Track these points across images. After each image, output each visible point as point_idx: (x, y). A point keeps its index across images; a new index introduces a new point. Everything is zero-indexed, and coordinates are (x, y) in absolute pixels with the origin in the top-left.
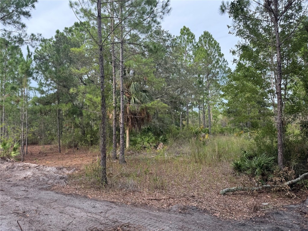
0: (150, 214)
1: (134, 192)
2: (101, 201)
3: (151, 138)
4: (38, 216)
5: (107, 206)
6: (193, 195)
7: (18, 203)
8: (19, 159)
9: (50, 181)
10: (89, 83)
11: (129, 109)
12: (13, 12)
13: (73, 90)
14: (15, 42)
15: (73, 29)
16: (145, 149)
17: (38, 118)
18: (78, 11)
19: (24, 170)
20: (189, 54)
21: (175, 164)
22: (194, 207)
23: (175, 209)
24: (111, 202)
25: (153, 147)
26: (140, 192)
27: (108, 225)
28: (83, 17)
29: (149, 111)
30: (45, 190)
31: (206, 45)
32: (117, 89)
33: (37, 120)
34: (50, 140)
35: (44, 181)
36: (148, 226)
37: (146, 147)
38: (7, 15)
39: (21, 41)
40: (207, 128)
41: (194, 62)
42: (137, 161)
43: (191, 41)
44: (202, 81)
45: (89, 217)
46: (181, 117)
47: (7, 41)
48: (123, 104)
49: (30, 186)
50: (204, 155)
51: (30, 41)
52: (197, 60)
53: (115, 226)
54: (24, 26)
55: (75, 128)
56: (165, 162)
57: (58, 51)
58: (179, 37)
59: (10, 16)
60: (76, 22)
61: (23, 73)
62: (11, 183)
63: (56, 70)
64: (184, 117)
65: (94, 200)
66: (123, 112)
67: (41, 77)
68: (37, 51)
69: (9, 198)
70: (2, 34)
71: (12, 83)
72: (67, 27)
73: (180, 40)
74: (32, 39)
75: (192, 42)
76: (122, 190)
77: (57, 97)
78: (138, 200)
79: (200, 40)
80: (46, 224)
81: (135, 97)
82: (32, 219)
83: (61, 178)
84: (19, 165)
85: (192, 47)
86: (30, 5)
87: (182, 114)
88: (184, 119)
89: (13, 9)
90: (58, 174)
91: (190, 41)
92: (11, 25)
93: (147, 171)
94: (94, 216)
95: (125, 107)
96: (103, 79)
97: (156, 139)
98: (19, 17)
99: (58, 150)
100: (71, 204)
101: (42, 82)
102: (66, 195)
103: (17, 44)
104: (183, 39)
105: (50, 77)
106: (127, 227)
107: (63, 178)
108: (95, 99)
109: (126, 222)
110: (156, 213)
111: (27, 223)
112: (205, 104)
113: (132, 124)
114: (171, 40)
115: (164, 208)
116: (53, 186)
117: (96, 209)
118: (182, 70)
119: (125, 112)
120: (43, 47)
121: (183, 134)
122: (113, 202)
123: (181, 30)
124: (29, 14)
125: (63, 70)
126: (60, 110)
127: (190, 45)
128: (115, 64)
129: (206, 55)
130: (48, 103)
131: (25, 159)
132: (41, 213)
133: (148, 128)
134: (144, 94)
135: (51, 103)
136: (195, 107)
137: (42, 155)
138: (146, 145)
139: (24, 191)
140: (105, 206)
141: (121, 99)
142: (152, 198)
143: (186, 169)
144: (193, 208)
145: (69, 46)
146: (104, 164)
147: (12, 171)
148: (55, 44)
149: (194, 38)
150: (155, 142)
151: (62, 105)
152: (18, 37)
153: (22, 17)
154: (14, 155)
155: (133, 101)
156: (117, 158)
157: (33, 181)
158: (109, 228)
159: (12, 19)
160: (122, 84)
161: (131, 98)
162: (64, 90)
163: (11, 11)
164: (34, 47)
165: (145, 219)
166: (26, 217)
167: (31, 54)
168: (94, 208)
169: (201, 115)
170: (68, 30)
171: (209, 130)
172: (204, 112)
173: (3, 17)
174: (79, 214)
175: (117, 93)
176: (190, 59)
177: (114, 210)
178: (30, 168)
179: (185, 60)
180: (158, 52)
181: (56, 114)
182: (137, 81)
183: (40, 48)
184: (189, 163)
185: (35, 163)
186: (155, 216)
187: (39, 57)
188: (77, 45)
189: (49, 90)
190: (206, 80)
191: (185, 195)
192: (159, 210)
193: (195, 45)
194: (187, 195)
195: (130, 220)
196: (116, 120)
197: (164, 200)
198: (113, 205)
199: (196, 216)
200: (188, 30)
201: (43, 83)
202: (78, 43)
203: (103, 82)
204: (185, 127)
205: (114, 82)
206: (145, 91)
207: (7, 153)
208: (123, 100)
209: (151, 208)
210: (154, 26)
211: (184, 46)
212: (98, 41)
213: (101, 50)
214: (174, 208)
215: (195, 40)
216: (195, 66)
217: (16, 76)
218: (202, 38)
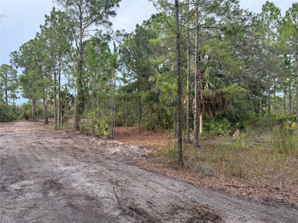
0: (229, 200)
1: (210, 176)
2: (178, 180)
3: (226, 125)
4: (127, 186)
5: (185, 186)
6: (278, 188)
7: (112, 173)
8: (109, 138)
9: (135, 158)
10: (165, 71)
11: (203, 94)
12: (102, 13)
13: (152, 78)
14: (104, 39)
15: (151, 21)
16: (219, 135)
17: (123, 104)
18: (155, 3)
19: (113, 146)
20: (273, 32)
21: (253, 153)
22: (279, 199)
23: (256, 199)
24: (188, 183)
25: (228, 134)
26: (217, 178)
27: (187, 203)
28: (160, 9)
29: (225, 96)
30: (131, 164)
31: (294, 20)
32: (191, 75)
33: (121, 106)
34: (132, 122)
35: (129, 157)
36: (227, 211)
37: (221, 134)
38: (98, 17)
39: (109, 38)
40: (293, 115)
41: (279, 40)
42: (211, 147)
43: (276, 16)
44: (289, 61)
45: (169, 194)
46: (260, 102)
47: (98, 39)
48: (197, 89)
49: (119, 160)
50: (291, 145)
51: (116, 37)
52: (283, 38)
53: (194, 205)
54: (111, 24)
55: (152, 112)
56: (242, 150)
57: (138, 44)
58: (260, 14)
59: (100, 17)
60: (153, 14)
61: (111, 66)
62: (105, 156)
63: (137, 61)
64: (265, 103)
65: (173, 178)
66: (197, 98)
67: (124, 69)
68: (120, 46)
69: (105, 168)
70: (95, 34)
71: (103, 74)
72: (145, 20)
73: (261, 18)
74: (117, 35)
75: (277, 18)
76: (198, 173)
77: (137, 85)
78: (215, 184)
79: (287, 14)
80: (134, 194)
81: (209, 83)
82: (123, 188)
83: (143, 156)
84: (110, 142)
85: (277, 23)
86: (116, 5)
87: (263, 99)
88: (264, 104)
89: (102, 10)
90: (140, 152)
91: (274, 17)
92: (101, 25)
93: (223, 157)
94: (174, 193)
95: (199, 93)
96: (179, 66)
97: (231, 125)
98: (107, 17)
99: (139, 132)
100: (153, 179)
101: (126, 72)
102: (148, 171)
103: (106, 41)
104: (265, 16)
105: (132, 68)
106: (205, 208)
107: (145, 156)
108: (170, 86)
109: (204, 203)
110: (236, 200)
111: (119, 190)
112: (291, 88)
113: (206, 110)
114: (251, 19)
115: (244, 197)
116: (137, 162)
117: (175, 187)
118: (263, 50)
119: (199, 98)
120: (125, 42)
121: (264, 121)
122: (190, 183)
123: (263, 6)
124: (115, 13)
125: (143, 60)
126: (140, 97)
127: (274, 21)
128: (190, 51)
129: (295, 31)
130: (130, 91)
131: (114, 137)
132: (129, 184)
133: (222, 115)
134: (219, 79)
135: (132, 91)
136: (279, 92)
137: (127, 135)
138: (221, 132)
139: (115, 164)
140: (183, 186)
141: (196, 85)
142: (229, 184)
143: (268, 159)
144: (278, 201)
145: (147, 38)
146: (180, 147)
147: (105, 147)
148: (135, 37)
149: (279, 13)
150: (230, 129)
151: (141, 93)
152: (106, 35)
153: (109, 16)
154: (106, 134)
155: (208, 87)
156: (191, 142)
157: (121, 156)
158: (188, 206)
159: (102, 20)
160: (197, 70)
161: (205, 84)
162: (144, 79)
163: (101, 13)
164: (118, 42)
165: (224, 204)
166: (119, 186)
167: (116, 48)
168: (173, 186)
169: (287, 101)
170: (146, 23)
171: (296, 118)
172: (290, 97)
173: (95, 19)
174: (161, 190)
175: (192, 80)
176: (274, 37)
177: (191, 191)
178: (118, 145)
179: (268, 39)
180: (237, 33)
181: (137, 101)
182: (212, 66)
183: (123, 42)
184: (272, 153)
185: (121, 141)
186: (234, 203)
187: (123, 51)
188: (155, 36)
189: (131, 79)
190: (294, 60)
191: (267, 186)
192: (238, 197)
193: (281, 21)
194: (269, 186)
195: (208, 203)
196: (190, 106)
197: (243, 188)
198: (191, 186)
199: (281, 209)
200: (272, 4)
201: (126, 74)
202: (155, 34)
203: (180, 69)
204: (266, 115)
205: (188, 69)
206: (220, 76)
207: (101, 132)
208: (197, 86)
209: (229, 193)
210: (231, 6)
211: (266, 23)
212: (176, 29)
213: (178, 37)
214: (256, 197)
215: (280, 15)
216: (281, 45)
217: (106, 69)
218: (290, 12)
